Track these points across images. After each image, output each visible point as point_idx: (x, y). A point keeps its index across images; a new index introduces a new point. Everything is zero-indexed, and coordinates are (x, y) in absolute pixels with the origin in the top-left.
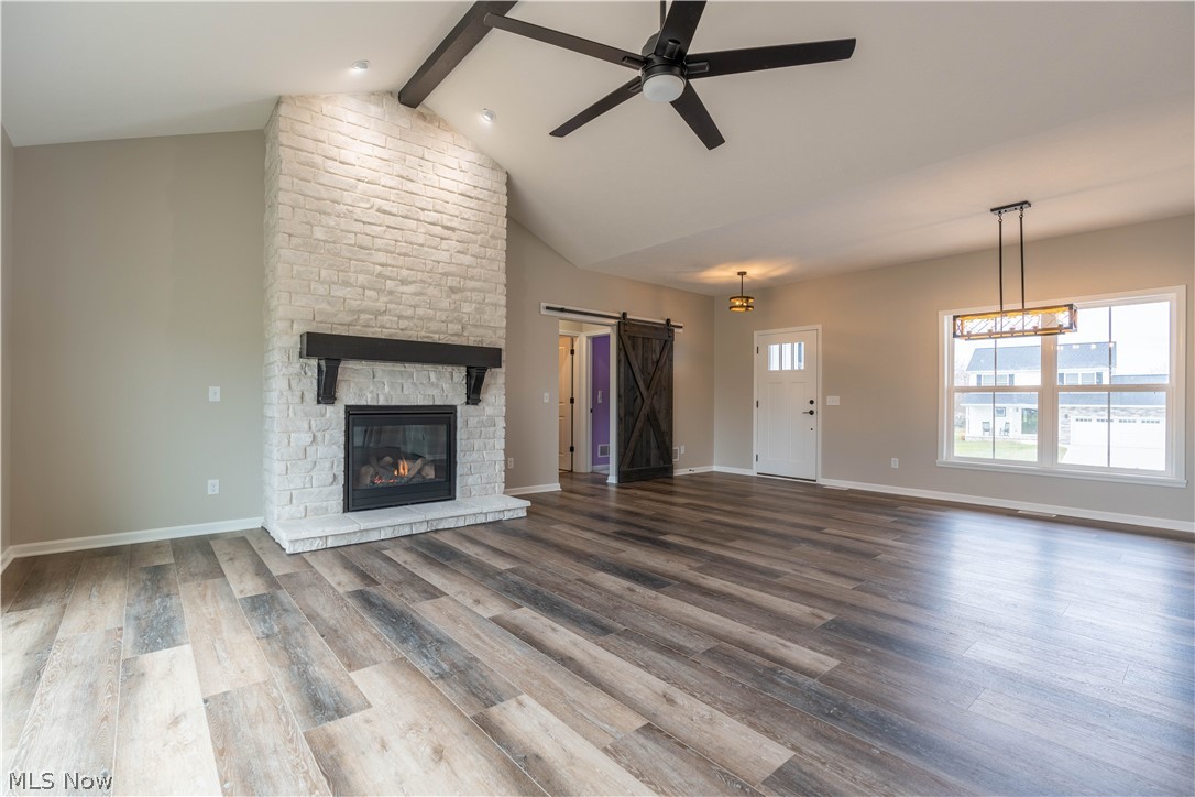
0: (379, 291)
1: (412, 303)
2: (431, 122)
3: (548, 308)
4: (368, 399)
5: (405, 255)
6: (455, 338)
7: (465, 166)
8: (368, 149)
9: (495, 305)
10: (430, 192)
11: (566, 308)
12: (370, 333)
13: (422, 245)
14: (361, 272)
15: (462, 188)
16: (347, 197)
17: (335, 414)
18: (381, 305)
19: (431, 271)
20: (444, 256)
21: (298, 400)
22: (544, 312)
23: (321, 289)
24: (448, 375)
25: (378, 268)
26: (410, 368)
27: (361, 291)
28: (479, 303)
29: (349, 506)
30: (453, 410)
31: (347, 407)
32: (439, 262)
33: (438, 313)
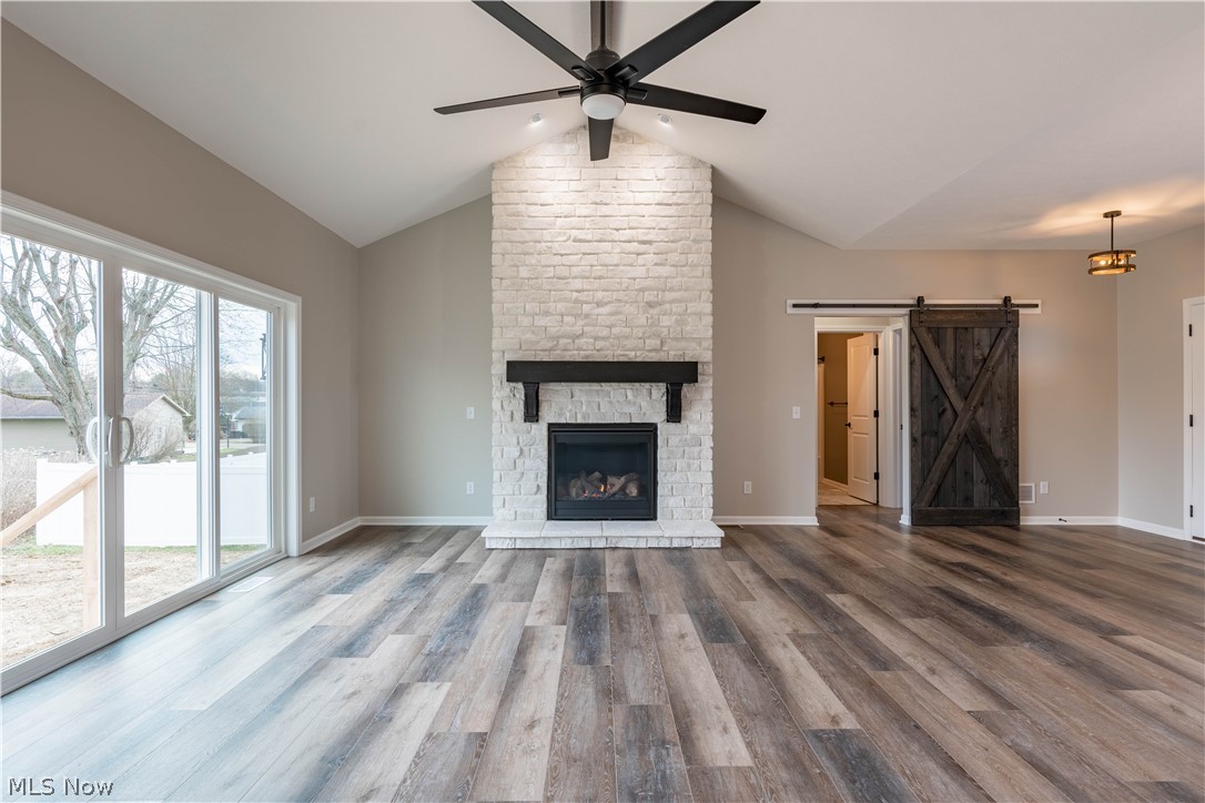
0: (576, 316)
1: (608, 323)
2: (624, 140)
3: (795, 306)
4: (567, 418)
5: (600, 278)
6: (653, 354)
7: (661, 173)
8: (564, 186)
9: (700, 315)
10: (624, 210)
11: (821, 302)
12: (568, 357)
13: (617, 265)
14: (560, 300)
15: (659, 197)
16: (547, 235)
17: (539, 431)
18: (577, 330)
19: (627, 289)
20: (640, 272)
21: (508, 419)
22: (791, 311)
23: (526, 321)
24: (645, 391)
25: (575, 294)
26: (606, 386)
27: (559, 318)
28: (680, 315)
29: (554, 513)
30: (651, 429)
31: (549, 424)
32: (635, 279)
33: (635, 330)
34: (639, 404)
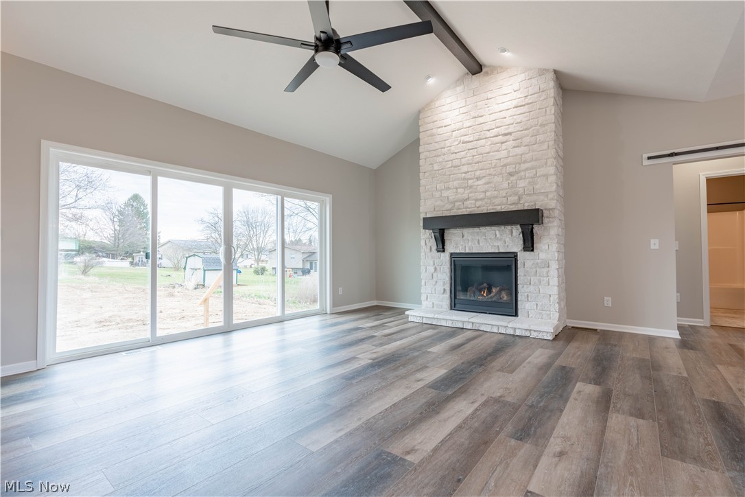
0: (464, 188)
1: (484, 190)
2: (492, 73)
3: (649, 158)
4: (460, 250)
5: (478, 162)
6: (514, 206)
7: (516, 86)
8: (456, 112)
9: (546, 176)
10: (493, 117)
11: (676, 151)
12: (460, 212)
13: (489, 153)
14: (455, 180)
15: (515, 103)
16: (448, 143)
17: (445, 257)
18: (465, 196)
19: (495, 166)
20: (504, 154)
21: (428, 250)
23: (437, 194)
24: (508, 232)
25: (463, 175)
26: (483, 229)
27: (455, 190)
28: (531, 178)
29: (453, 306)
30: (515, 255)
31: (451, 254)
32: (500, 159)
33: (501, 192)
34: (505, 240)
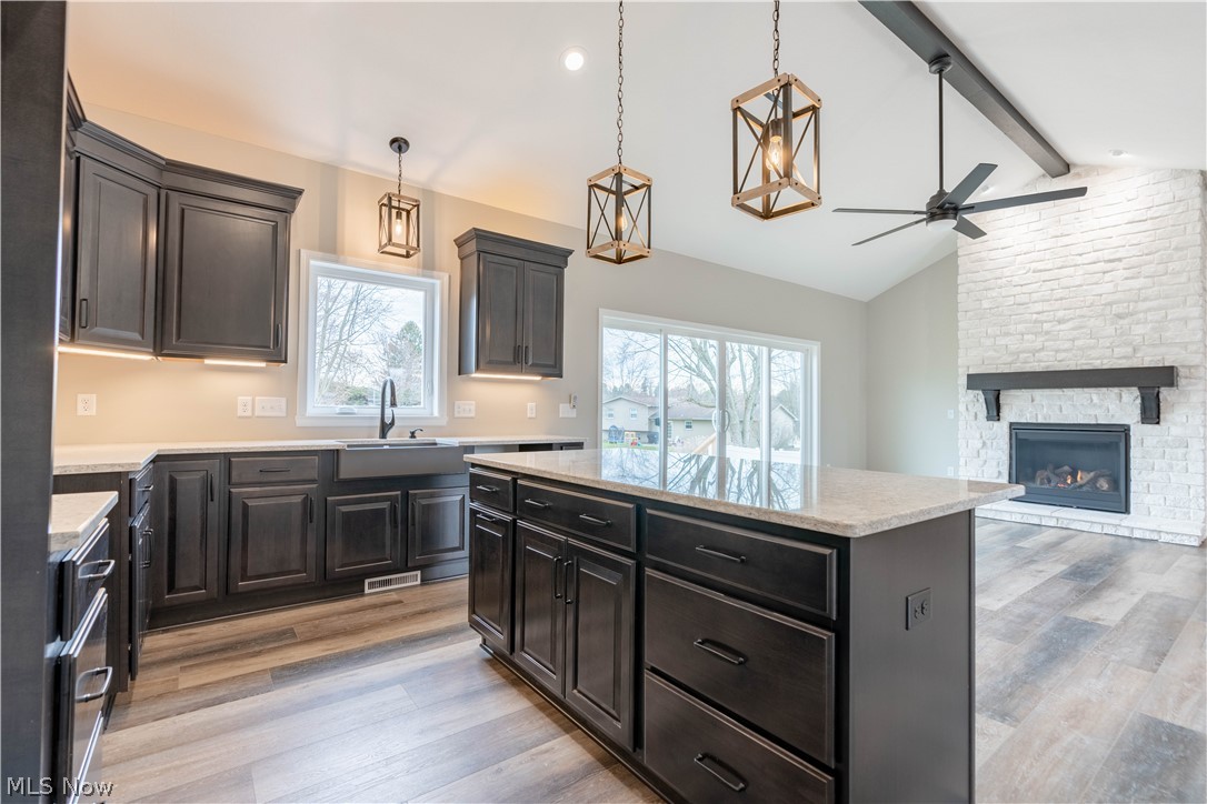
0: (1036, 334)
1: (1070, 337)
2: (1087, 175)
4: (1027, 418)
5: (1061, 299)
6: (1124, 361)
7: (1131, 194)
8: (1023, 229)
9: (1185, 320)
10: (1088, 236)
12: (1028, 368)
13: (1081, 286)
14: (1020, 323)
15: (1128, 217)
16: (1007, 272)
17: (1001, 429)
18: (1038, 345)
19: (1092, 305)
20: (1107, 288)
21: (972, 418)
23: (988, 342)
24: (1113, 395)
25: (1035, 316)
26: (1069, 392)
27: (1019, 337)
28: (1157, 322)
30: (1125, 431)
31: (1011, 424)
32: (1101, 295)
33: (1101, 341)
34: (1109, 407)
